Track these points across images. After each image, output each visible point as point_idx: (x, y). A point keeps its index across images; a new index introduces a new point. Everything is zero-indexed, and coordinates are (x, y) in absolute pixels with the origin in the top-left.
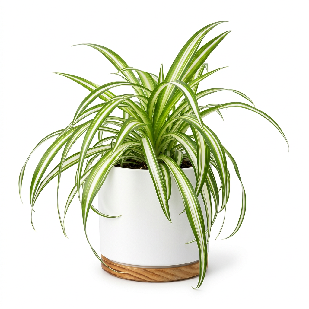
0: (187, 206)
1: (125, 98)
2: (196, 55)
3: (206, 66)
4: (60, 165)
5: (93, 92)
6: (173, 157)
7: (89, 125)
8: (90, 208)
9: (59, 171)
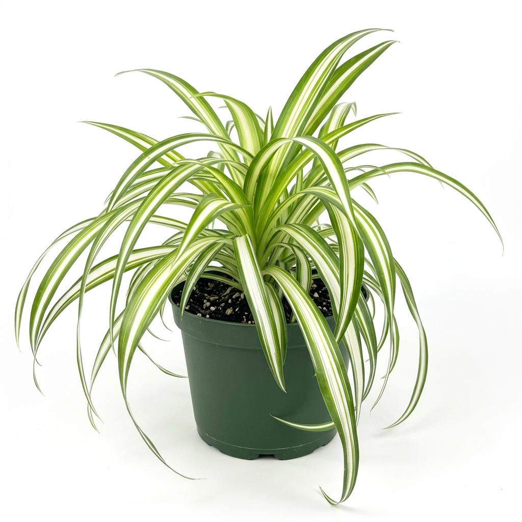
1: (204, 163)
3: (353, 106)
5: (147, 152)
8: (137, 348)
9: (81, 290)
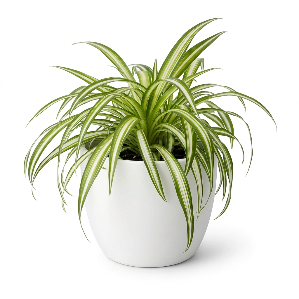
0: (177, 185)
2: (183, 57)
4: (59, 147)
6: (165, 145)
7: (88, 112)
9: (59, 152)
